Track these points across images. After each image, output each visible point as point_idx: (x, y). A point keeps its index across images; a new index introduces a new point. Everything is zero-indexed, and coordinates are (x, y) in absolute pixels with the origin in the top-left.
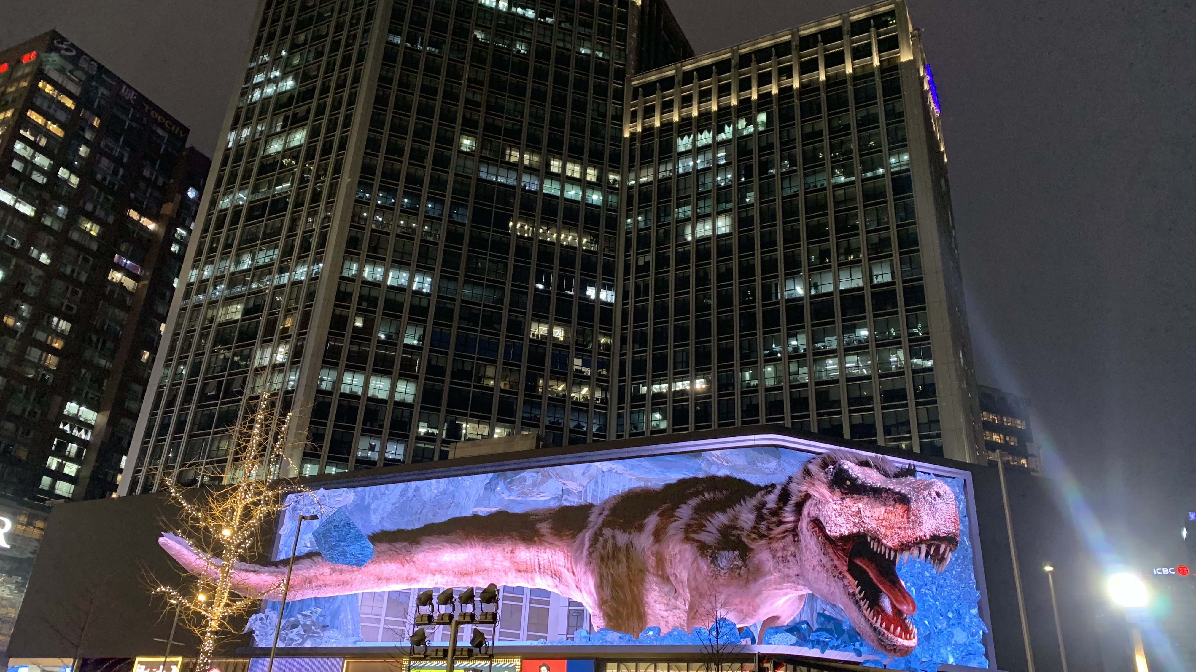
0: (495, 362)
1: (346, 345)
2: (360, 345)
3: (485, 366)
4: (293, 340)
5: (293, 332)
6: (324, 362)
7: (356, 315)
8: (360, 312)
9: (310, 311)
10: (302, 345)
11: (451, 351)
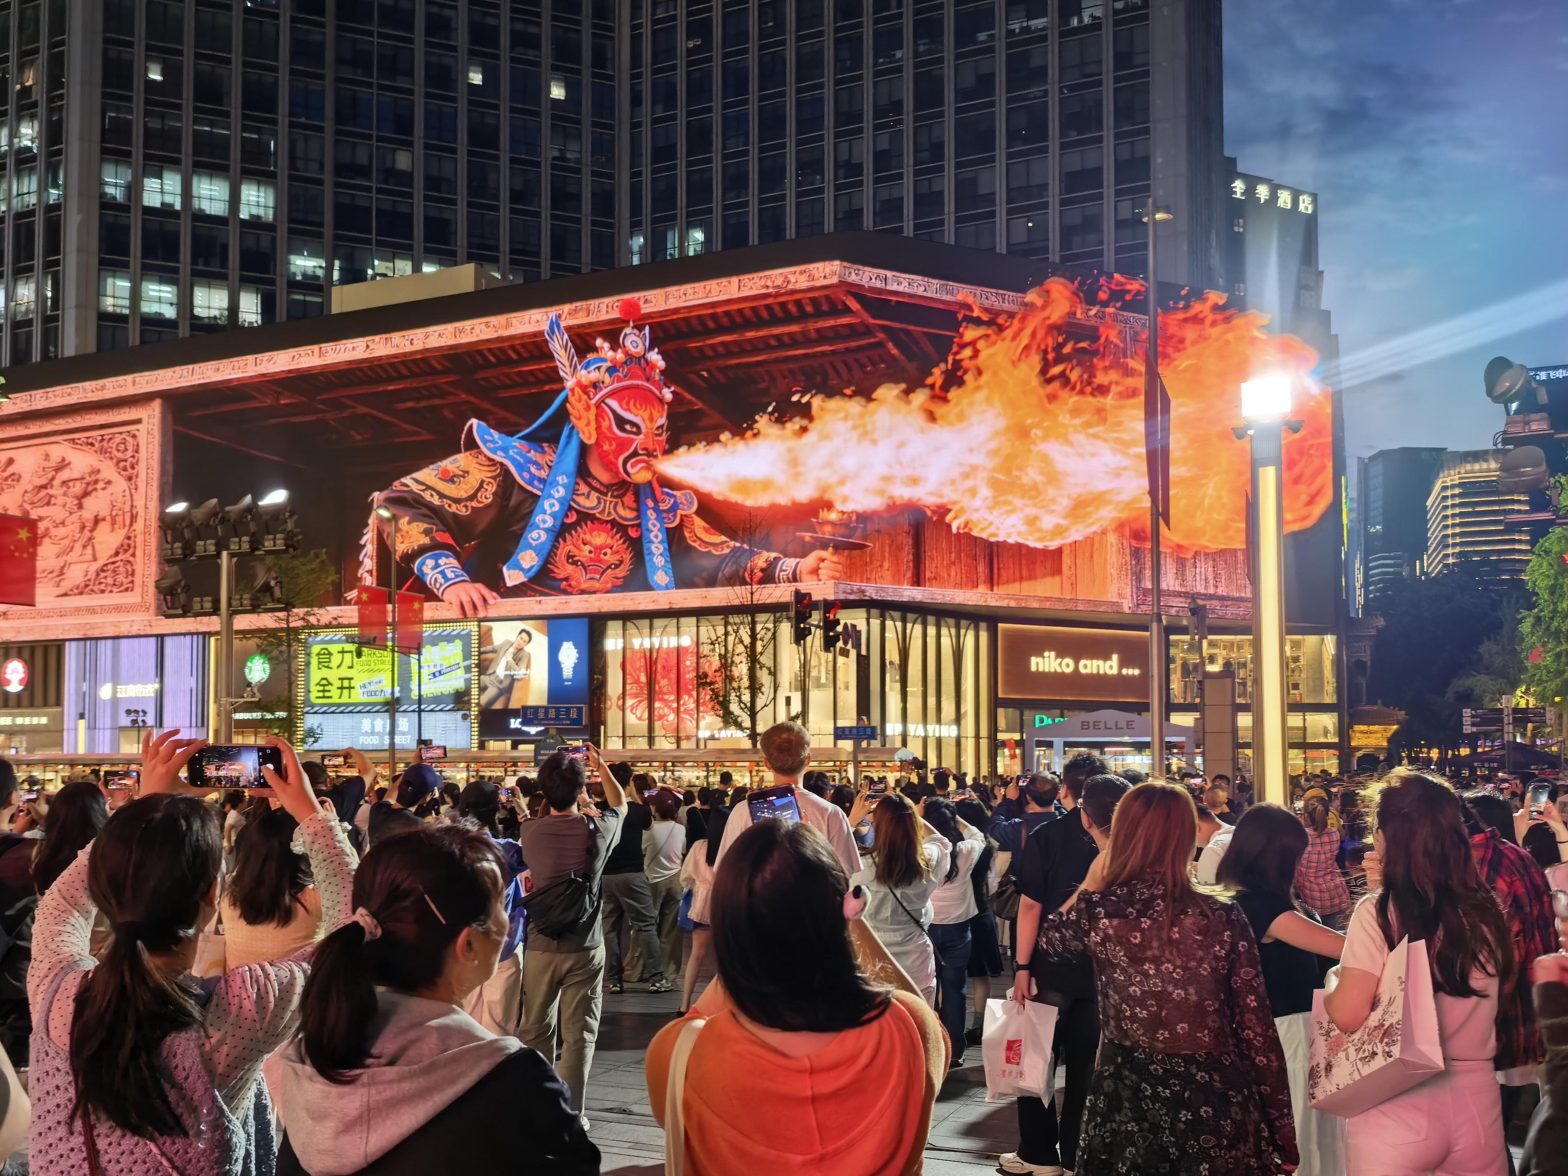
0: (410, 144)
1: (137, 118)
2: (163, 116)
3: (394, 151)
4: (42, 110)
5: (39, 95)
6: (104, 151)
7: (148, 59)
8: (153, 52)
9: (62, 52)
10: (60, 120)
11: (329, 125)
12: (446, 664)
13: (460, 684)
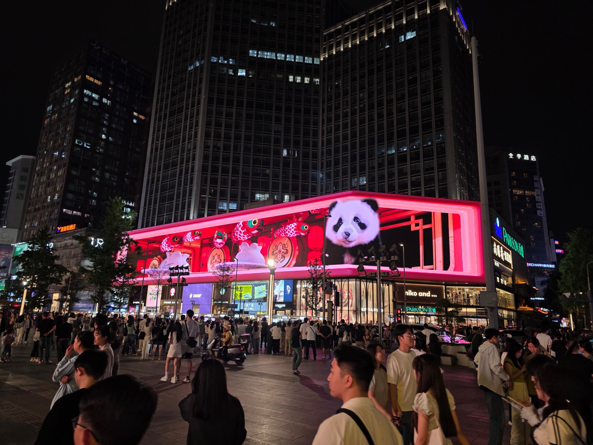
0: (269, 168)
8: (214, 152)
9: (195, 153)
11: (251, 165)
12: (262, 290)
13: (265, 296)
